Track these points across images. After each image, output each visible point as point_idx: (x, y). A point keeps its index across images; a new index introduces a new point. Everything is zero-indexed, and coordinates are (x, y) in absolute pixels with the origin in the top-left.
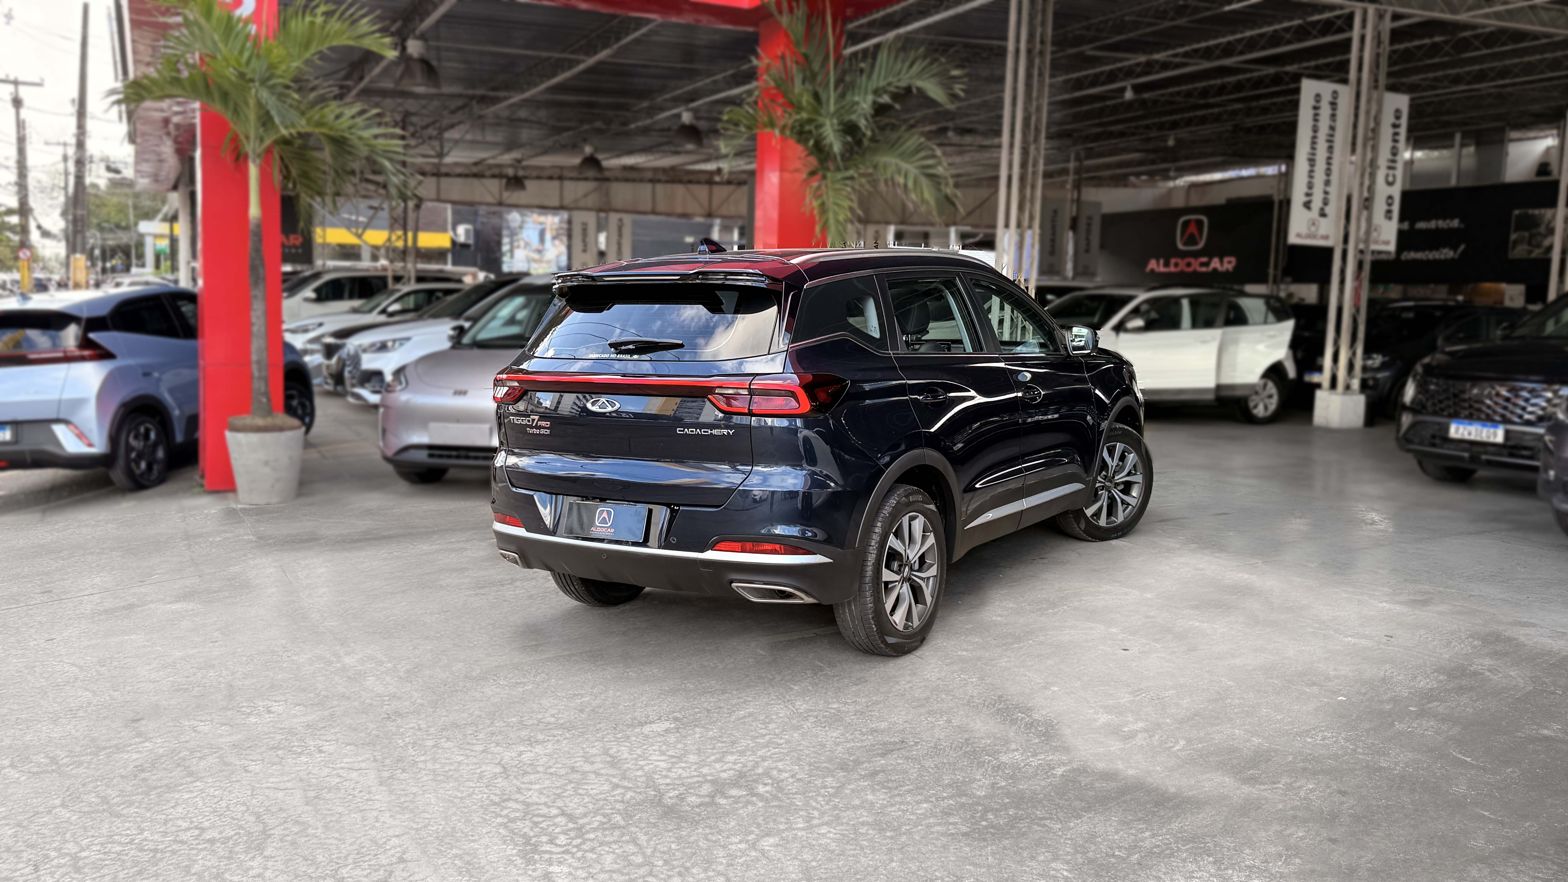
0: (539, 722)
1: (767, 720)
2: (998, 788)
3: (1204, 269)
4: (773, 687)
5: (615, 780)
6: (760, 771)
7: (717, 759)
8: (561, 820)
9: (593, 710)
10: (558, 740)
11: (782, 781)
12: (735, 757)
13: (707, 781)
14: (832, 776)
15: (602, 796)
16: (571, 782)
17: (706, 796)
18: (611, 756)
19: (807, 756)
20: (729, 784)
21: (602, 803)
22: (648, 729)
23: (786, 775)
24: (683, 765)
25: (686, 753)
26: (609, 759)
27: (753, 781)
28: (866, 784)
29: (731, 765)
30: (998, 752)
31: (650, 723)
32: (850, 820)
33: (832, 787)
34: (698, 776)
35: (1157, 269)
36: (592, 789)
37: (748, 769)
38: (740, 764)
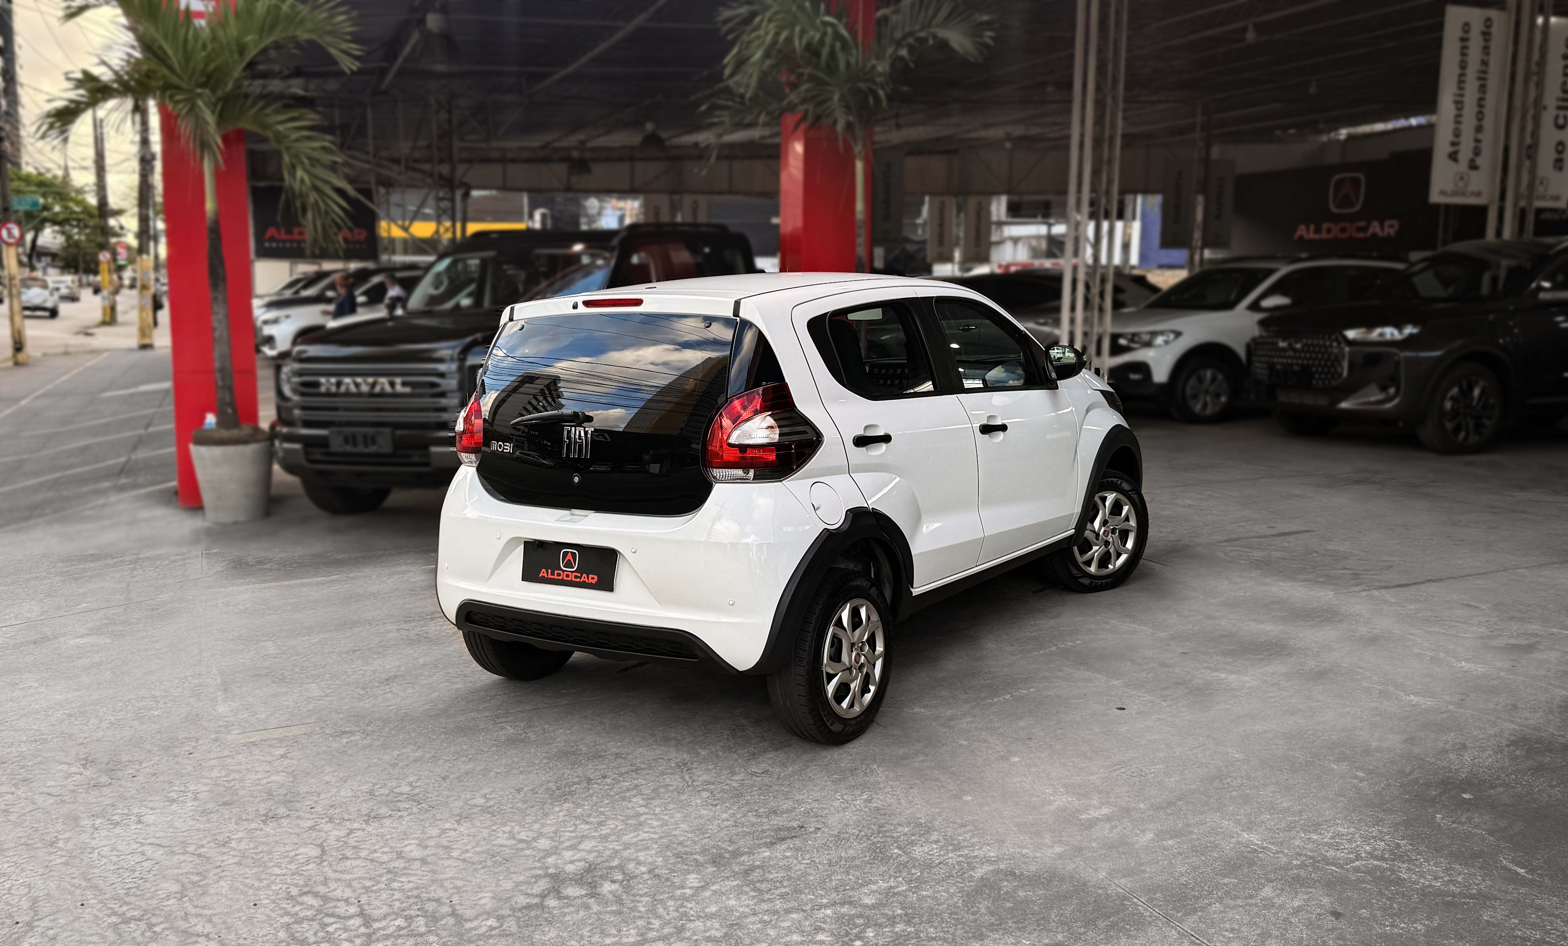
0: (391, 791)
1: (652, 795)
2: (895, 894)
3: (1361, 235)
4: (678, 750)
6: (616, 863)
7: (570, 846)
8: (357, 922)
10: (401, 817)
11: (635, 877)
12: (593, 843)
13: (547, 875)
14: (698, 872)
15: (415, 893)
16: (389, 871)
17: (537, 896)
19: (681, 843)
20: (571, 879)
21: (411, 901)
23: (643, 869)
24: (528, 852)
25: (540, 835)
27: (601, 877)
28: (735, 883)
29: (584, 853)
30: (913, 843)
32: (694, 934)
33: (691, 888)
34: (540, 869)
35: (1306, 237)
36: (409, 882)
37: (603, 859)
38: (595, 854)
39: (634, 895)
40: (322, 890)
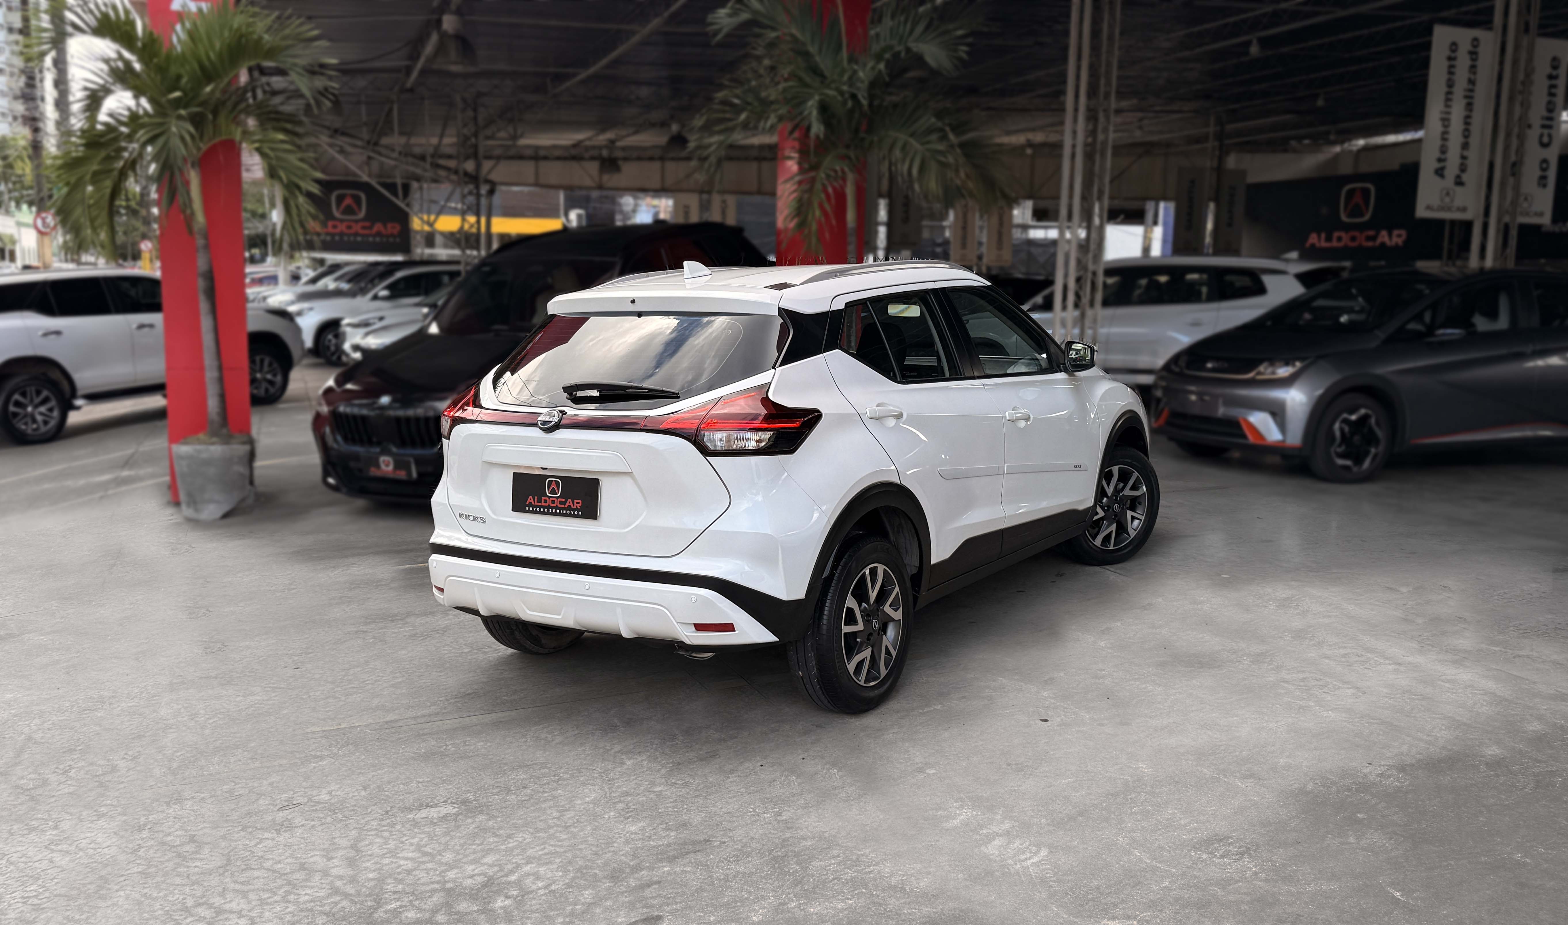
0: (310, 800)
3: (1370, 243)
5: (339, 883)
6: (514, 877)
7: (475, 859)
9: (379, 787)
10: (313, 826)
11: (532, 892)
12: (498, 856)
13: (443, 889)
14: (594, 888)
15: (309, 905)
16: (289, 883)
17: (429, 910)
18: (357, 851)
19: (583, 857)
20: (466, 894)
22: (424, 815)
23: (541, 884)
24: (430, 865)
25: (447, 847)
26: (352, 853)
27: (497, 891)
29: (485, 867)
30: (812, 858)
31: (432, 807)
33: (583, 903)
34: (438, 882)
35: (1318, 245)
36: (306, 894)
37: (503, 874)
38: (496, 869)
39: (523, 912)
40: (217, 901)
